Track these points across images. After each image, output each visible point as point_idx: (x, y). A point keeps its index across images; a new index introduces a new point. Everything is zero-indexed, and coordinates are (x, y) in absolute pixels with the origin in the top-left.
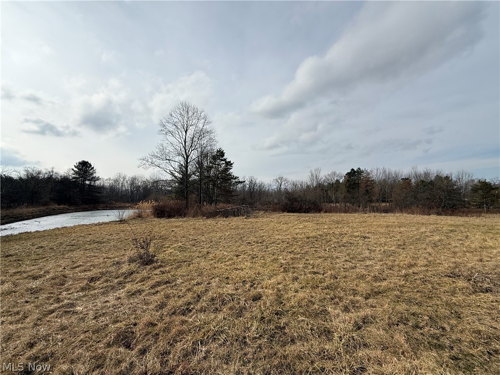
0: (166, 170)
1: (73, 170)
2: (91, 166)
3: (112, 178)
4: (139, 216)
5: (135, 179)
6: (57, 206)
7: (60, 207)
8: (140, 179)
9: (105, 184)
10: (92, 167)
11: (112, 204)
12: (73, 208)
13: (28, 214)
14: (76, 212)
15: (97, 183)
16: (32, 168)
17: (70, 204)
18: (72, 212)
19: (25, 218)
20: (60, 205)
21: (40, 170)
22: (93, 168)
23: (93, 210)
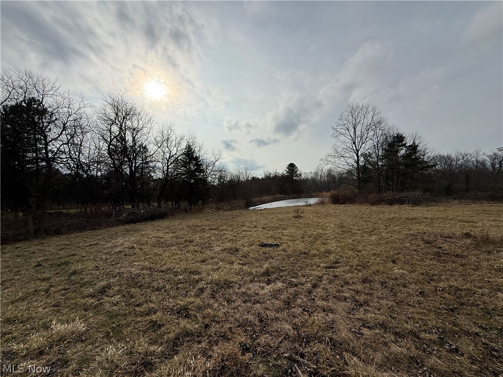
0: (338, 165)
1: (286, 170)
2: (295, 166)
3: (313, 172)
4: (322, 203)
5: (331, 170)
8: (335, 170)
9: (309, 177)
11: (310, 193)
15: (303, 176)
22: (296, 168)
23: (298, 198)
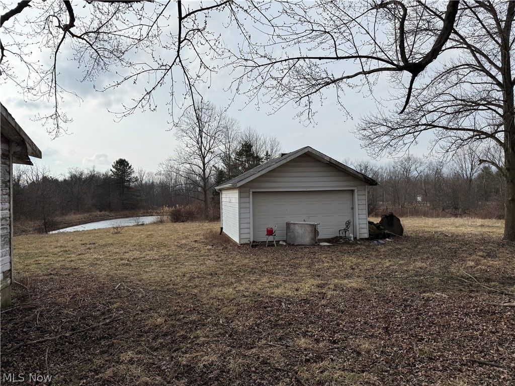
1: (111, 170)
2: (128, 164)
6: (99, 213)
7: (101, 213)
10: (130, 165)
12: (113, 215)
13: (76, 221)
14: (115, 218)
16: (75, 168)
17: (111, 210)
18: (112, 219)
19: (74, 224)
20: (101, 211)
21: (82, 170)
22: (130, 167)
